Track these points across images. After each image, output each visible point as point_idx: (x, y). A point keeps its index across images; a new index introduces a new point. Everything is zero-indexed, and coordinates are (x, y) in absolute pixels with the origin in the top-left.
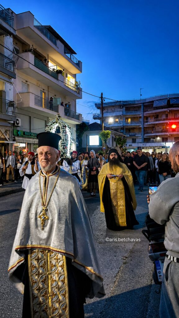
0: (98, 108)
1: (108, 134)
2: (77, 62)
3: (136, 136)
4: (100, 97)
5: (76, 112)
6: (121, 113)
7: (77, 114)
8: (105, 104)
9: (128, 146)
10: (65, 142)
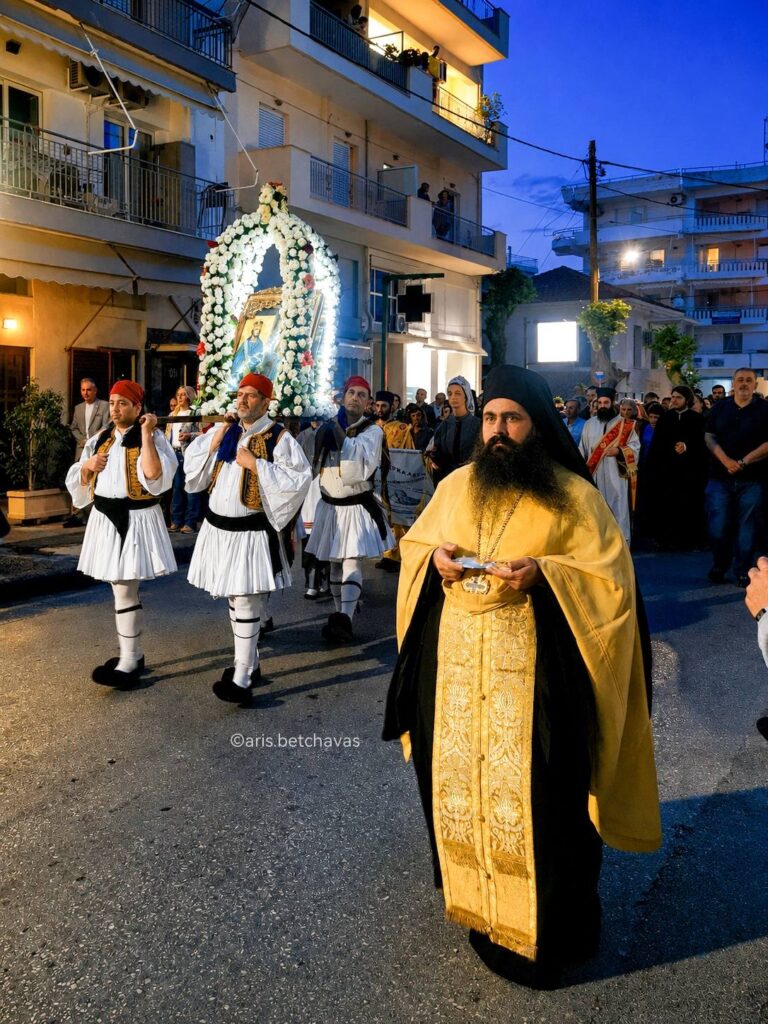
0: (576, 205)
1: (615, 315)
2: (491, 14)
3: (743, 321)
4: (584, 161)
5: (479, 226)
6: (675, 226)
7: (484, 233)
8: (604, 186)
9: (704, 365)
10: (303, 331)
